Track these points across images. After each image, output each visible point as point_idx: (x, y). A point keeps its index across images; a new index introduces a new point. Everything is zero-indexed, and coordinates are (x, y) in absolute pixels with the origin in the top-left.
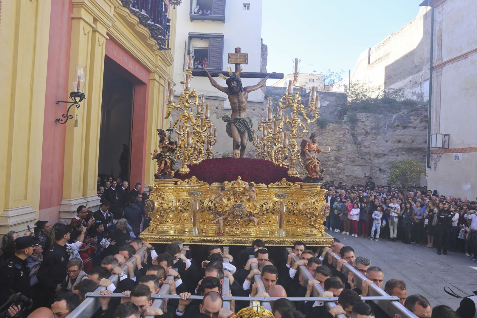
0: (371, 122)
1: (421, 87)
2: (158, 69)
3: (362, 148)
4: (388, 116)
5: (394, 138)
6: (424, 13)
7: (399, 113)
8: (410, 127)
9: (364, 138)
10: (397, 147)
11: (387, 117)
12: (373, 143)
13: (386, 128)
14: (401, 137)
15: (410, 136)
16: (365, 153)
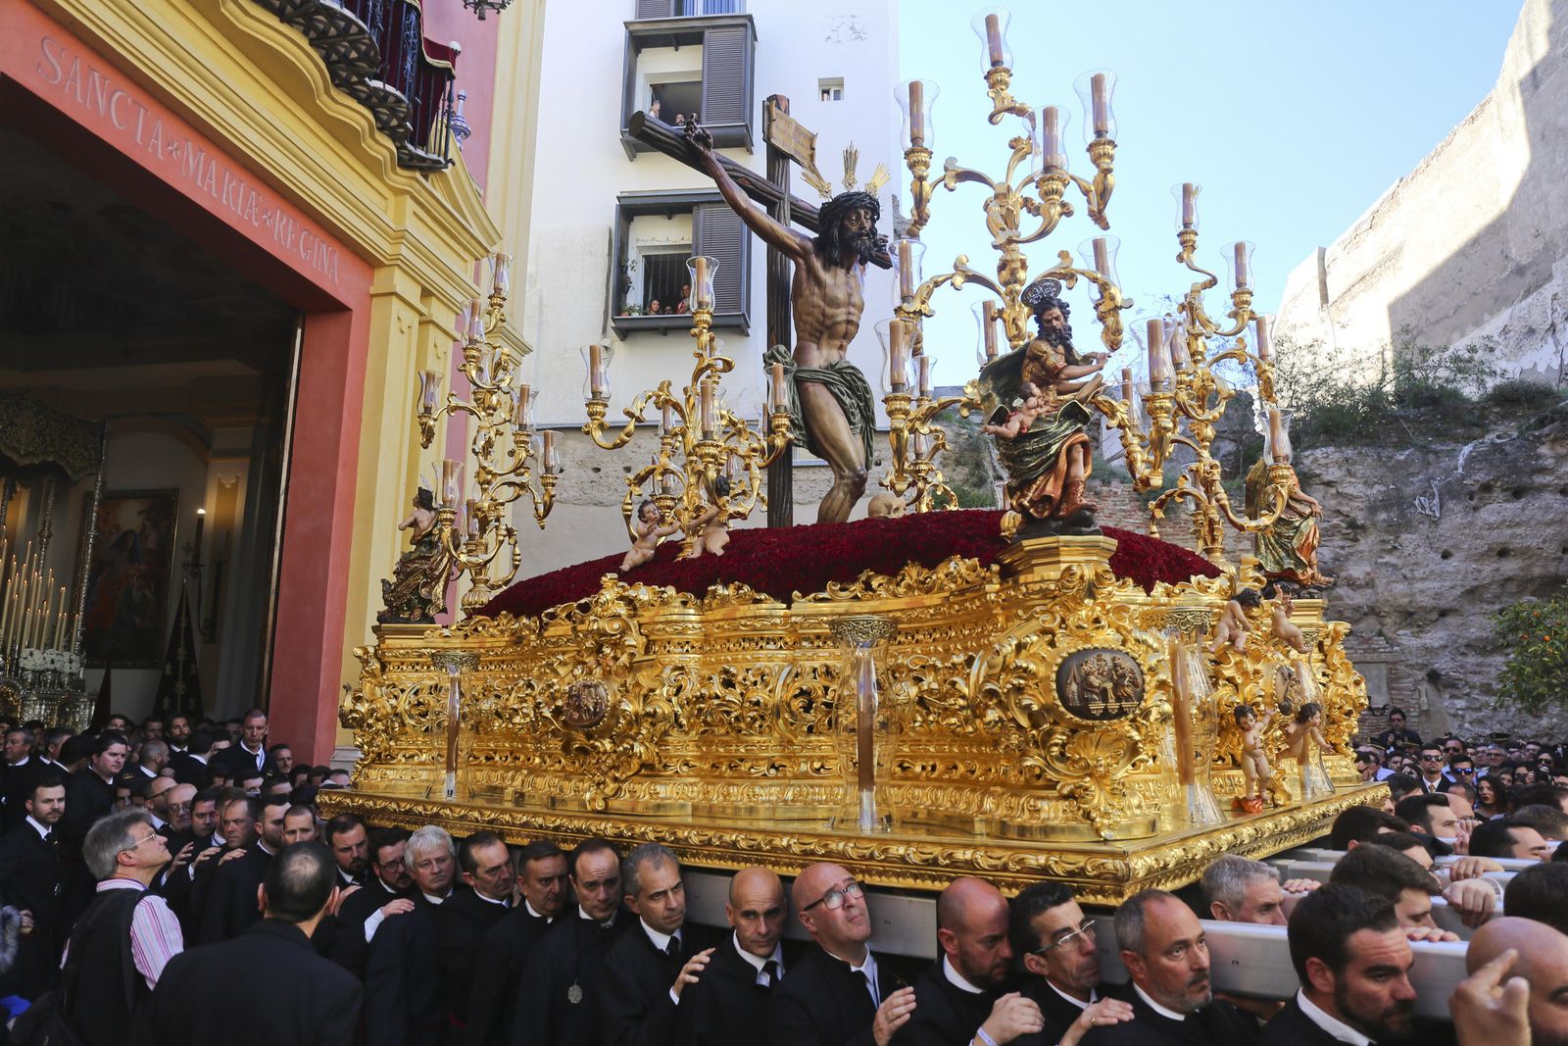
0: (1365, 483)
1: (1557, 343)
2: (404, 251)
3: (1341, 591)
4: (1436, 453)
5: (1476, 537)
6: (1525, 69)
7: (1483, 437)
8: (1542, 488)
9: (1343, 548)
10: (1498, 577)
11: (1431, 457)
12: (1386, 564)
13: (1436, 501)
14: (1509, 532)
15: (1548, 524)
16: (1357, 609)
